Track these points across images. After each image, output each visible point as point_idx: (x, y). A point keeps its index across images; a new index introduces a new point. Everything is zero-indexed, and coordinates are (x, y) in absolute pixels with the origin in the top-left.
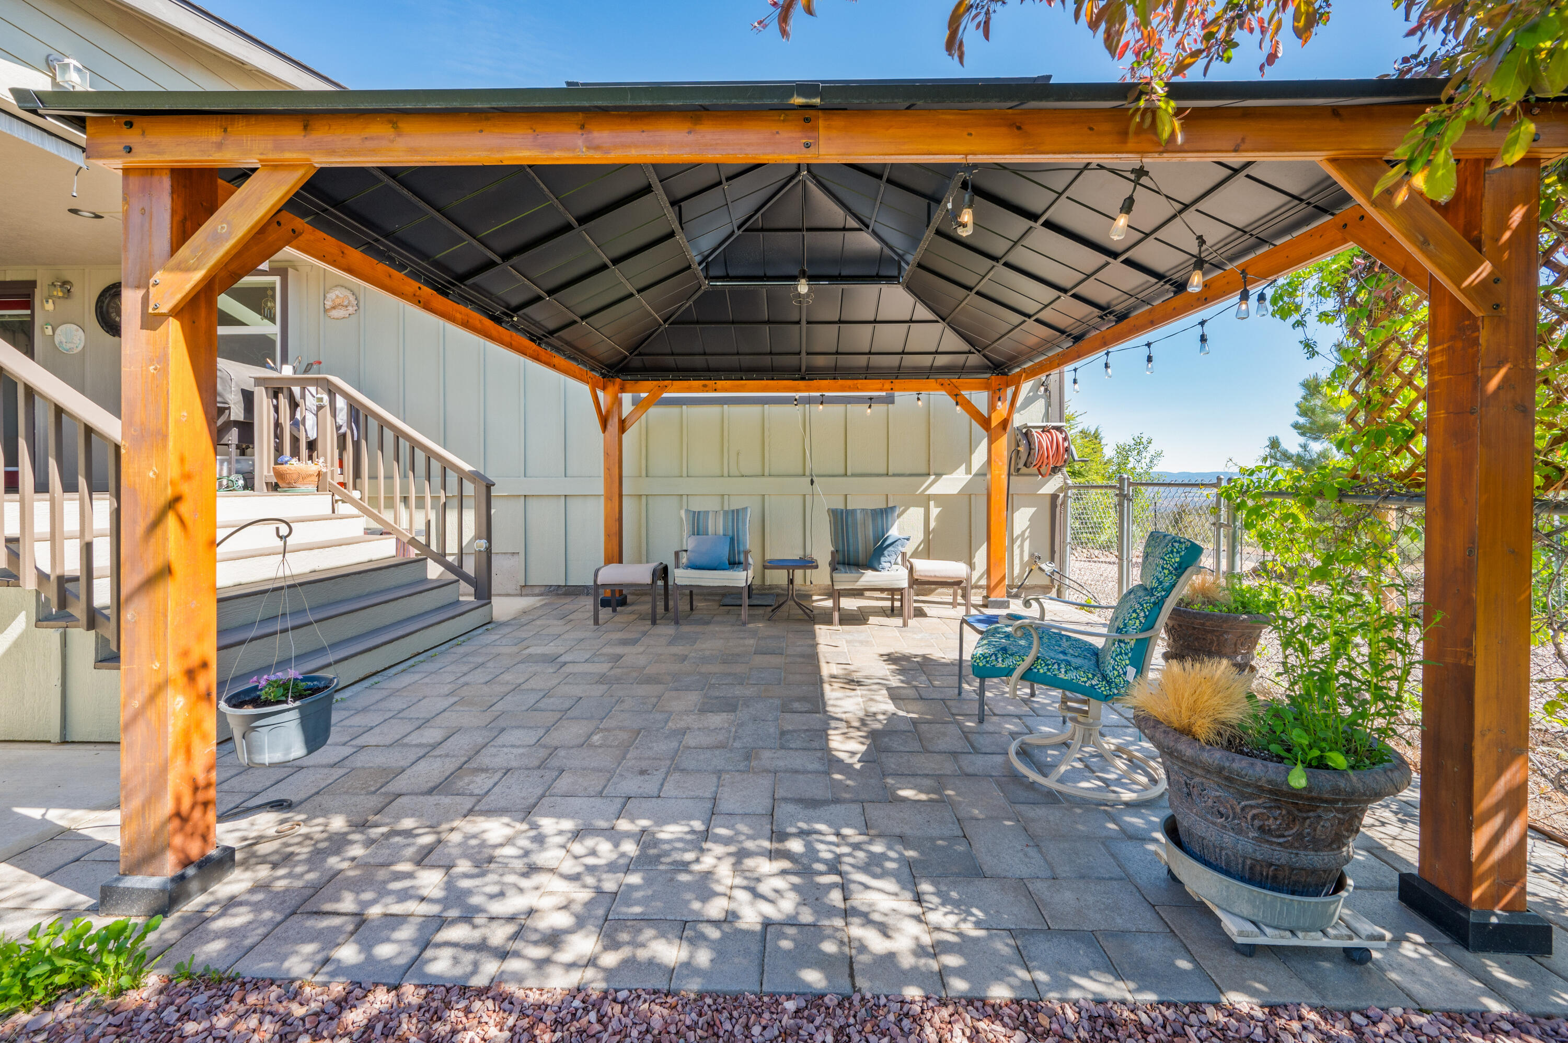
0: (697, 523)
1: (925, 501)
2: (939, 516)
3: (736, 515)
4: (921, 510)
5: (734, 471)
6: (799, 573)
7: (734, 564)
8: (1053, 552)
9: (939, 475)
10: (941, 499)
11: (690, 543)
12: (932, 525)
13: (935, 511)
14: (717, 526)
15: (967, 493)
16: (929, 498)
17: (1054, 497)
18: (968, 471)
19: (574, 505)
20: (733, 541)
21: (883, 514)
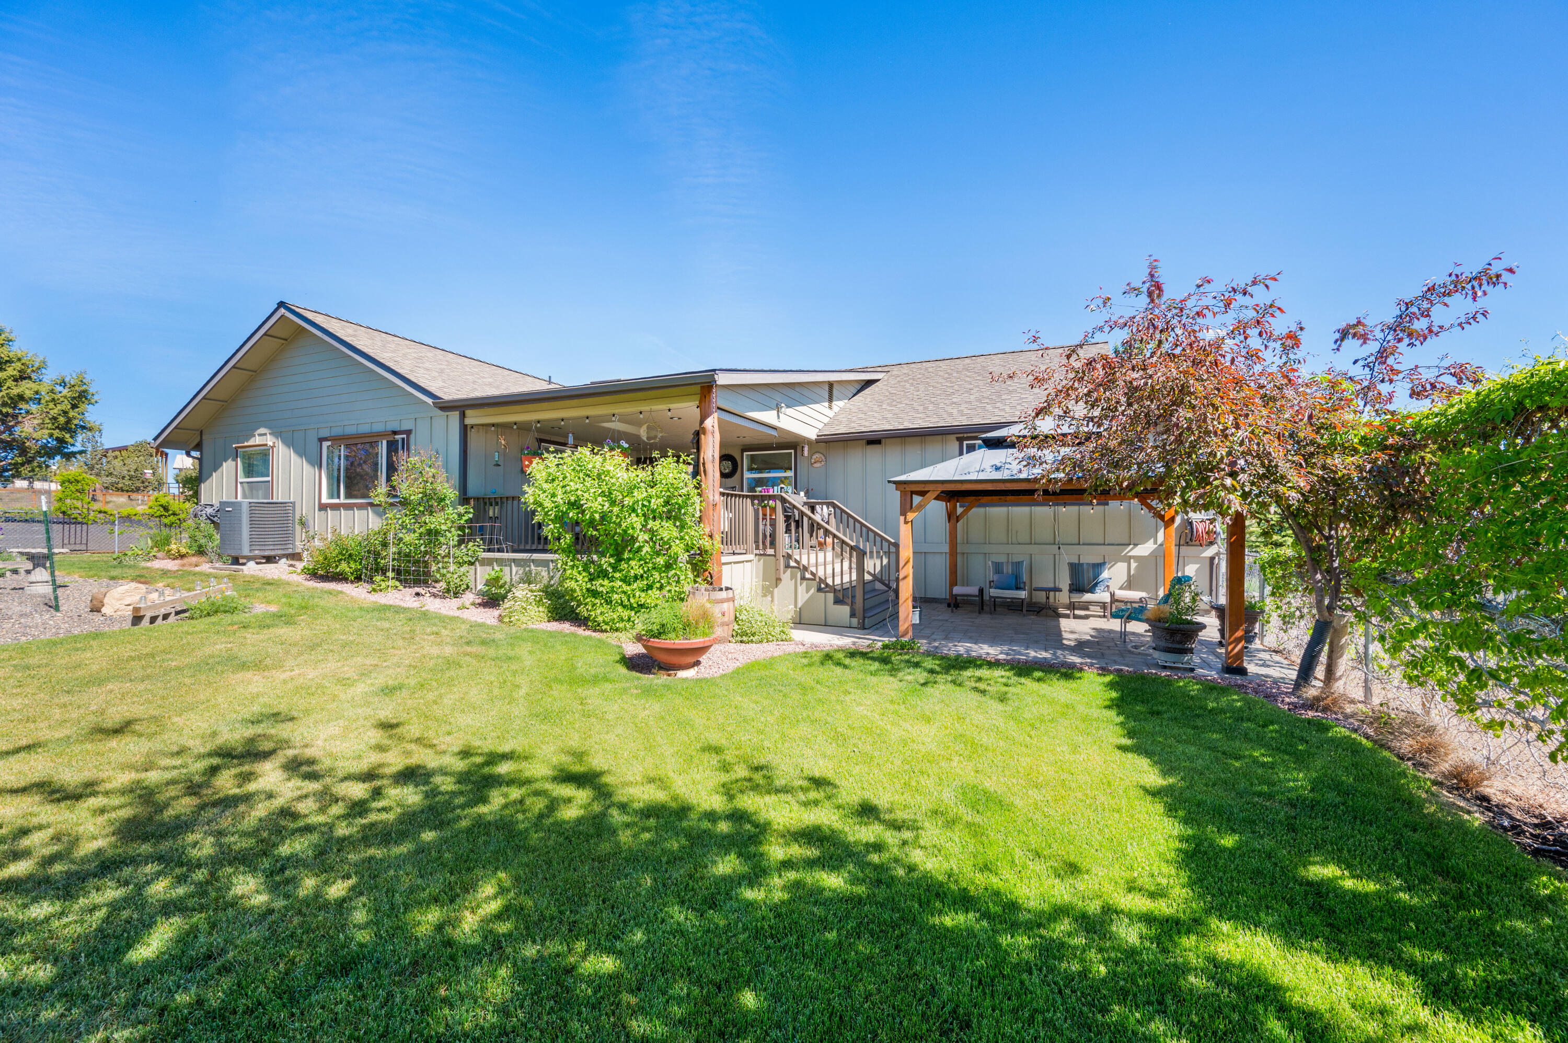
0: (998, 567)
1: (1128, 559)
2: (1137, 567)
3: (1018, 565)
4: (1125, 564)
5: (1014, 541)
6: (1052, 594)
7: (1018, 588)
8: (1211, 590)
9: (1136, 545)
10: (1137, 558)
11: (996, 578)
12: (1132, 572)
13: (1134, 565)
14: (1007, 569)
15: (1154, 555)
16: (1130, 557)
17: (1212, 559)
18: (1155, 542)
19: (929, 557)
20: (1017, 577)
21: (1098, 567)
